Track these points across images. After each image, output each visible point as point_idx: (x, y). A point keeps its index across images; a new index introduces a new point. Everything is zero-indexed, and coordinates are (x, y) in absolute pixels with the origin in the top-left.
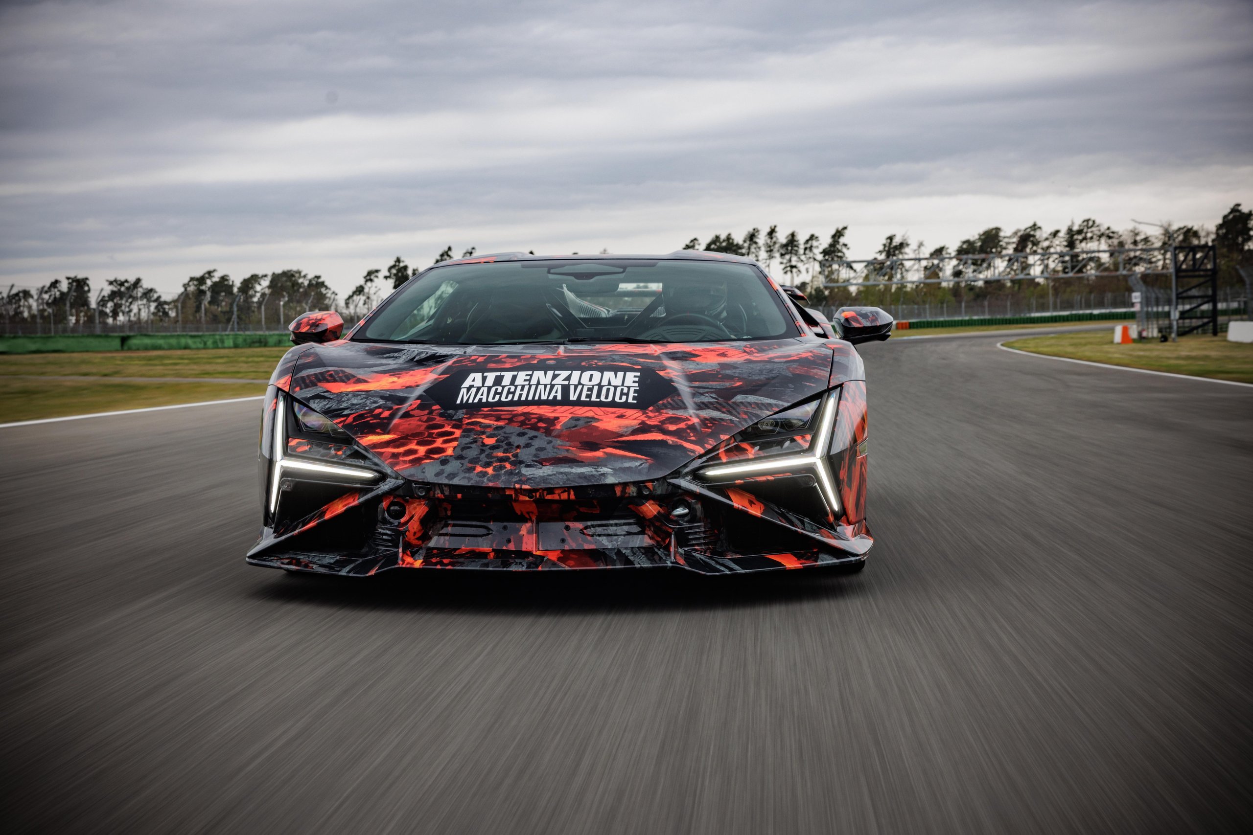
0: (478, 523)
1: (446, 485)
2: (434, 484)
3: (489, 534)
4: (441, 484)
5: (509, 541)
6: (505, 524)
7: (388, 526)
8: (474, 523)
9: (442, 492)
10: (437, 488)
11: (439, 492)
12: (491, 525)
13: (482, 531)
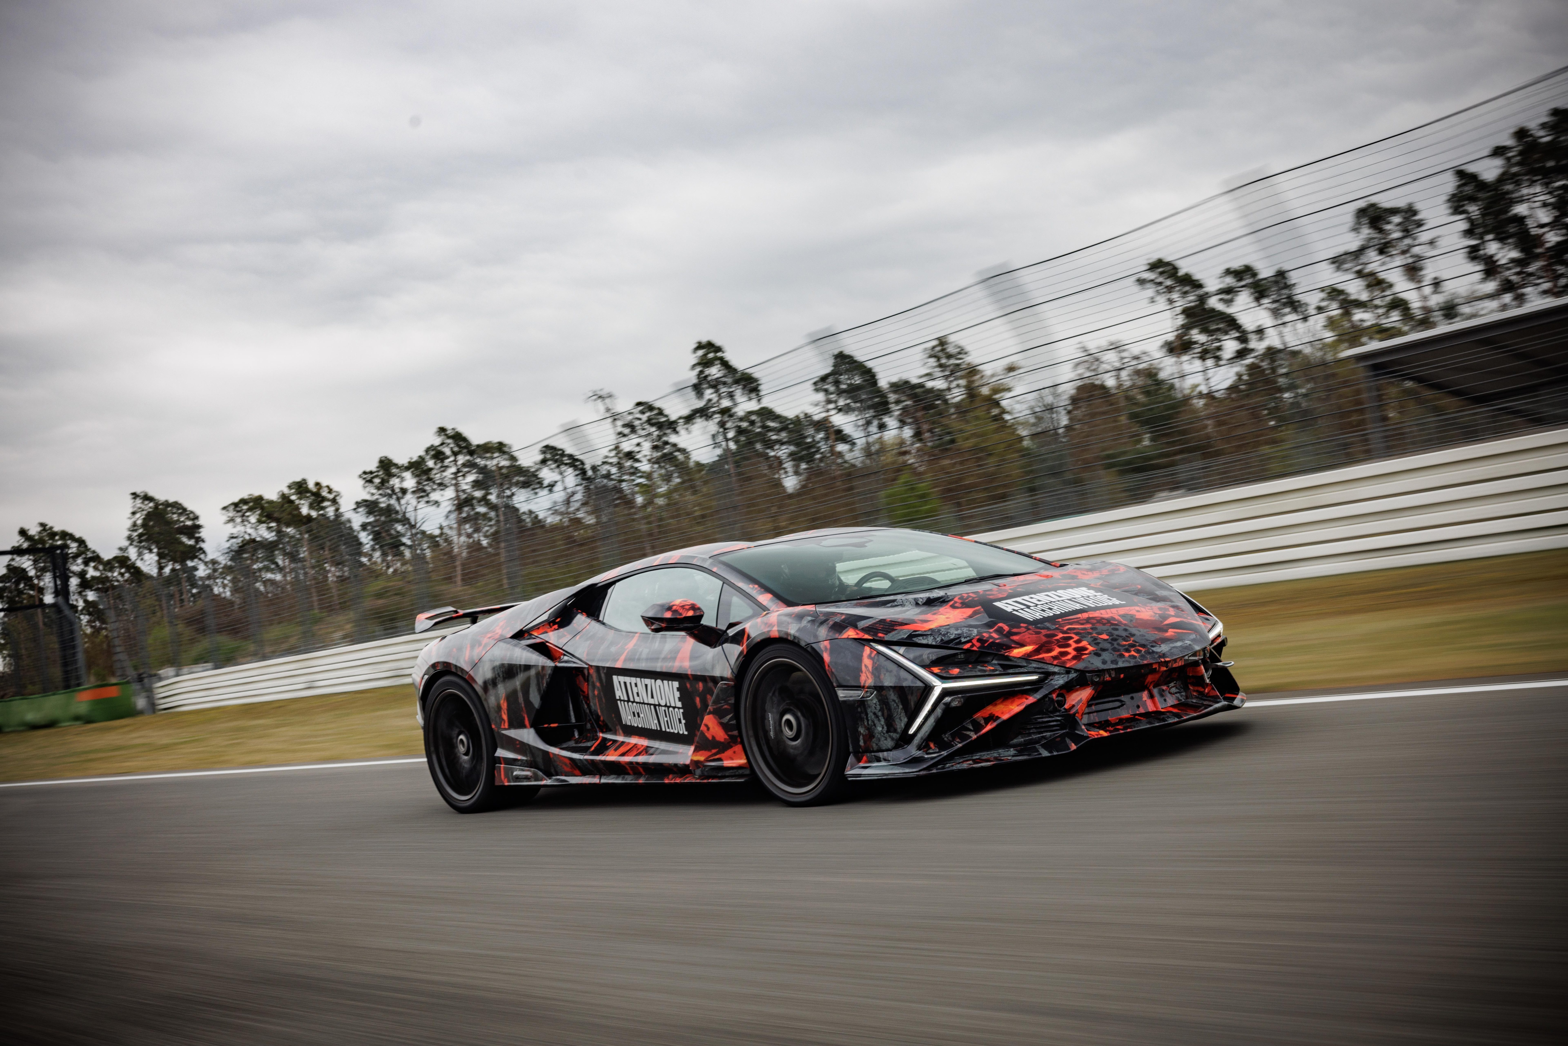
0: (1113, 699)
1: (1112, 669)
2: (1103, 670)
3: (1122, 705)
4: (1109, 669)
5: (1138, 707)
6: (1131, 695)
7: (1058, 714)
8: (1111, 699)
9: (1110, 676)
10: (1106, 673)
11: (1107, 676)
12: (1123, 698)
13: (1118, 704)
